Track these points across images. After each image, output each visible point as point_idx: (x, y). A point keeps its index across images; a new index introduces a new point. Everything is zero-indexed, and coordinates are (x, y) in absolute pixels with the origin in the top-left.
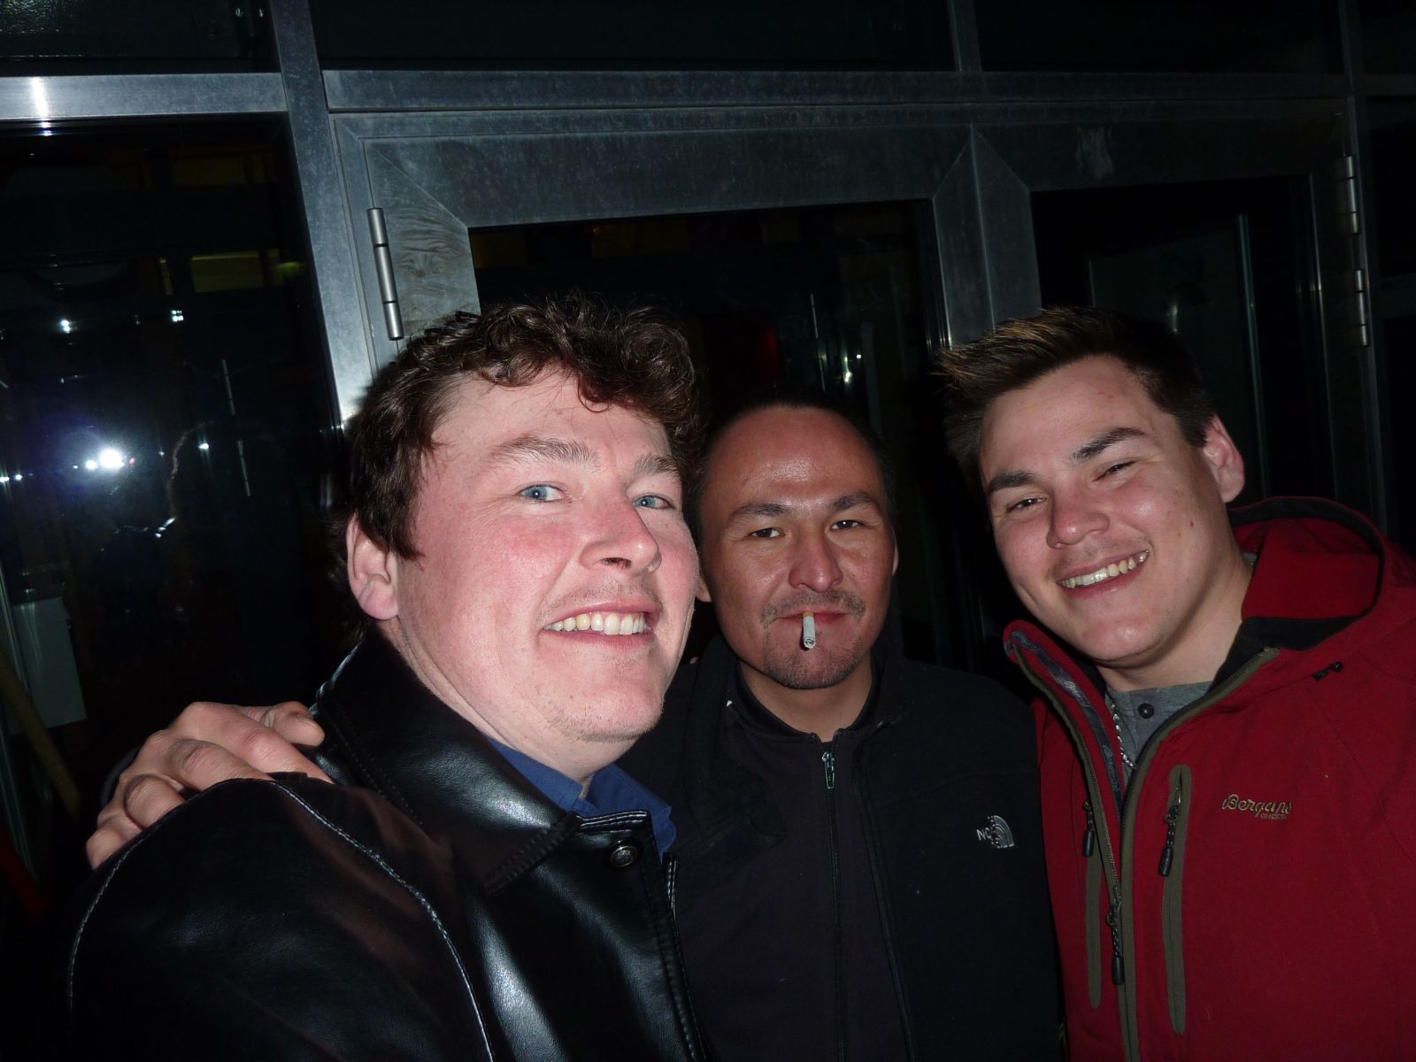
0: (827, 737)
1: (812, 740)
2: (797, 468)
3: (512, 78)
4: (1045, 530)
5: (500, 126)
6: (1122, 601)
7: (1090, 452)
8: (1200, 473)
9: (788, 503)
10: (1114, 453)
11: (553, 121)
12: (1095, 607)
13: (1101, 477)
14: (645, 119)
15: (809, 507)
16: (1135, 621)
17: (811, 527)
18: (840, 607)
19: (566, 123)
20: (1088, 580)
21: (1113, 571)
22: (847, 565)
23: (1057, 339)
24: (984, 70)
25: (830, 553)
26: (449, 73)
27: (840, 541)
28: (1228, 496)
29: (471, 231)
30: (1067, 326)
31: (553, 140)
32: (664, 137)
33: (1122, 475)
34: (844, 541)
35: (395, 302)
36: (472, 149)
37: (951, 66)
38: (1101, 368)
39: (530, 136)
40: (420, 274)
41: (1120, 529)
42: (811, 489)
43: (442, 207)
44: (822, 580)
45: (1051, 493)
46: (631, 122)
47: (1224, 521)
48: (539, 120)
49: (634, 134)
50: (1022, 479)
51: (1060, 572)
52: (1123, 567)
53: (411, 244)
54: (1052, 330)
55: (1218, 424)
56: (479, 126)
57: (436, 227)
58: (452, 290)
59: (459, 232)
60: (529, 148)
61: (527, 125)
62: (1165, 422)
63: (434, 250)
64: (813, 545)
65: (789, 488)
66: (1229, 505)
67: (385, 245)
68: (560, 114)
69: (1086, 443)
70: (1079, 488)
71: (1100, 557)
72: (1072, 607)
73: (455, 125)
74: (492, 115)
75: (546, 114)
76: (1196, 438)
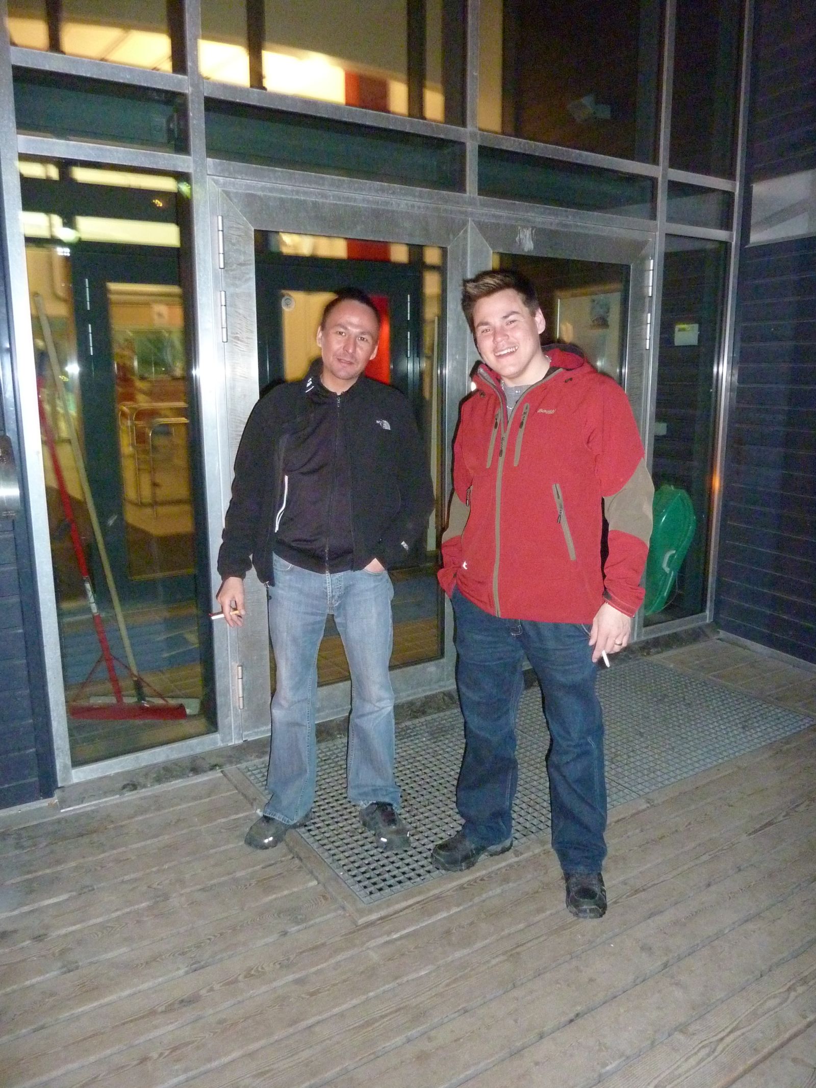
0: (339, 394)
1: (335, 394)
2: (355, 320)
3: (279, 171)
4: (492, 338)
5: (271, 190)
6: (510, 359)
7: (506, 317)
8: (533, 325)
9: (349, 328)
10: (512, 318)
11: (292, 191)
12: (505, 361)
13: (507, 324)
14: (330, 196)
15: (355, 331)
16: (513, 365)
17: (353, 336)
18: (353, 361)
19: (298, 193)
20: (502, 353)
21: (509, 351)
22: (358, 350)
23: (498, 284)
24: (479, 194)
25: (355, 345)
26: (254, 166)
27: (359, 343)
28: (540, 332)
29: (255, 230)
30: (502, 280)
31: (291, 199)
32: (336, 204)
33: (513, 324)
34: (360, 343)
35: (223, 254)
36: (259, 197)
37: (464, 191)
38: (510, 293)
39: (283, 196)
40: (234, 244)
41: (511, 339)
42: (357, 326)
43: (245, 219)
44: (350, 351)
45: (494, 329)
46: (324, 196)
47: (538, 338)
48: (287, 190)
49: (325, 201)
50: (487, 324)
51: (495, 350)
52: (512, 350)
53: (232, 232)
54: (497, 281)
55: (540, 311)
56: (263, 189)
57: (242, 227)
58: (245, 253)
59: (251, 230)
60: (282, 201)
61: (282, 191)
62: (525, 310)
63: (240, 236)
64: (352, 341)
65: (351, 324)
66: (541, 335)
67: (222, 231)
68: (295, 188)
69: (505, 315)
70: (502, 327)
71: (506, 346)
72: (498, 361)
73: (254, 187)
74: (268, 185)
75: (290, 188)
76: (533, 314)
